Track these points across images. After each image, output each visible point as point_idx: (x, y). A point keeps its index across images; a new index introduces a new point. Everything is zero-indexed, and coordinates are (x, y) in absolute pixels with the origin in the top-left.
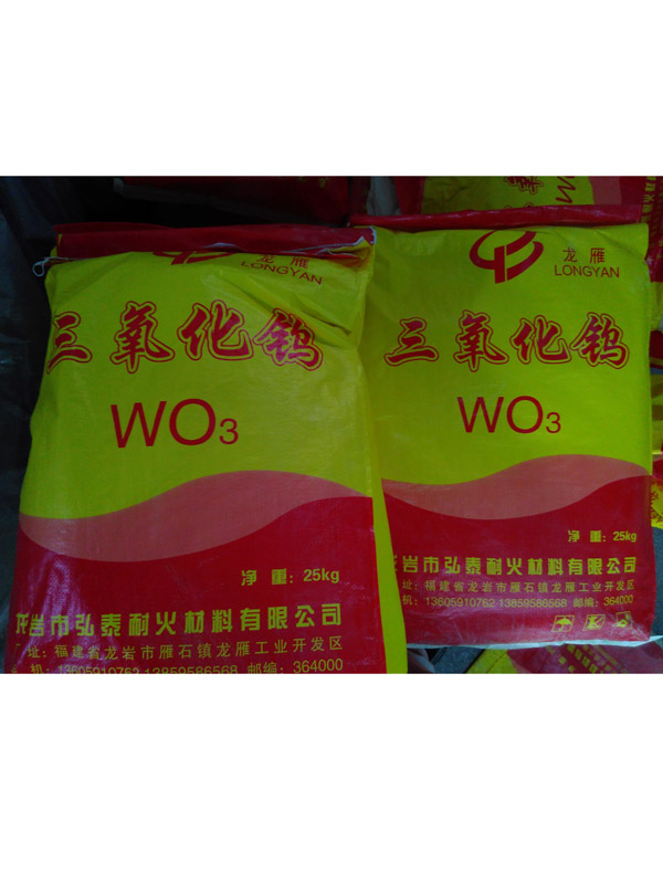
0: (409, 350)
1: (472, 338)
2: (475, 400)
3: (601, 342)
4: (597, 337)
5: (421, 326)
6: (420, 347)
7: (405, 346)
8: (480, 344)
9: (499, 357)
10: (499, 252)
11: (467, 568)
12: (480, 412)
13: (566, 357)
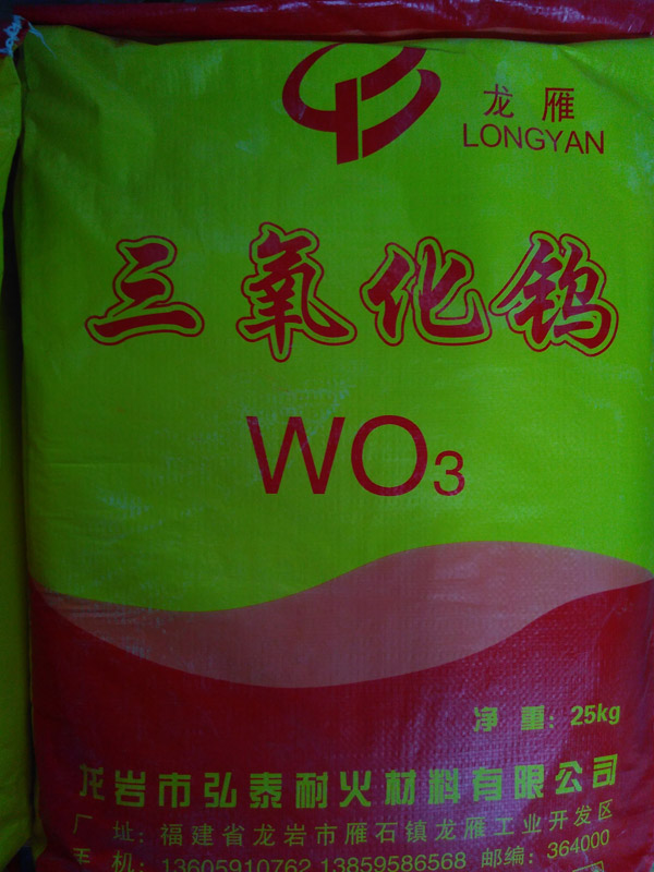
0: (139, 311)
1: (277, 286)
2: (285, 424)
3: (558, 296)
4: (551, 287)
5: (164, 257)
6: (164, 304)
7: (128, 301)
8: (296, 300)
9: (335, 330)
10: (345, 91)
11: (253, 797)
12: (296, 448)
13: (481, 331)
